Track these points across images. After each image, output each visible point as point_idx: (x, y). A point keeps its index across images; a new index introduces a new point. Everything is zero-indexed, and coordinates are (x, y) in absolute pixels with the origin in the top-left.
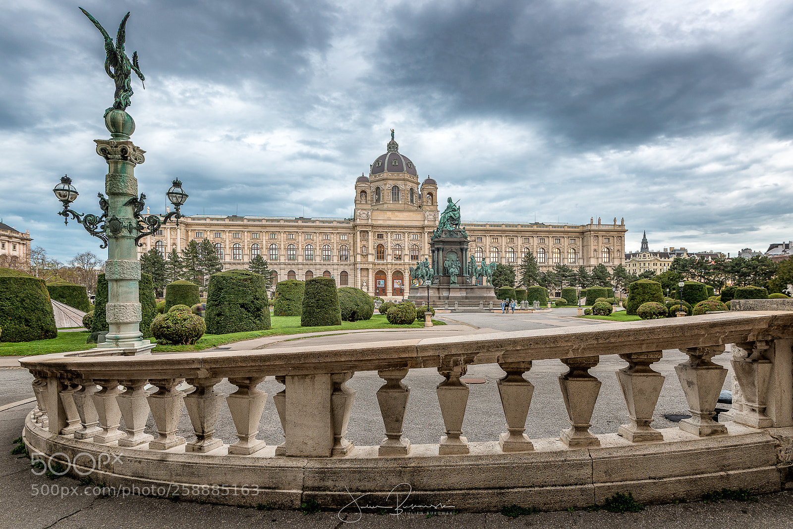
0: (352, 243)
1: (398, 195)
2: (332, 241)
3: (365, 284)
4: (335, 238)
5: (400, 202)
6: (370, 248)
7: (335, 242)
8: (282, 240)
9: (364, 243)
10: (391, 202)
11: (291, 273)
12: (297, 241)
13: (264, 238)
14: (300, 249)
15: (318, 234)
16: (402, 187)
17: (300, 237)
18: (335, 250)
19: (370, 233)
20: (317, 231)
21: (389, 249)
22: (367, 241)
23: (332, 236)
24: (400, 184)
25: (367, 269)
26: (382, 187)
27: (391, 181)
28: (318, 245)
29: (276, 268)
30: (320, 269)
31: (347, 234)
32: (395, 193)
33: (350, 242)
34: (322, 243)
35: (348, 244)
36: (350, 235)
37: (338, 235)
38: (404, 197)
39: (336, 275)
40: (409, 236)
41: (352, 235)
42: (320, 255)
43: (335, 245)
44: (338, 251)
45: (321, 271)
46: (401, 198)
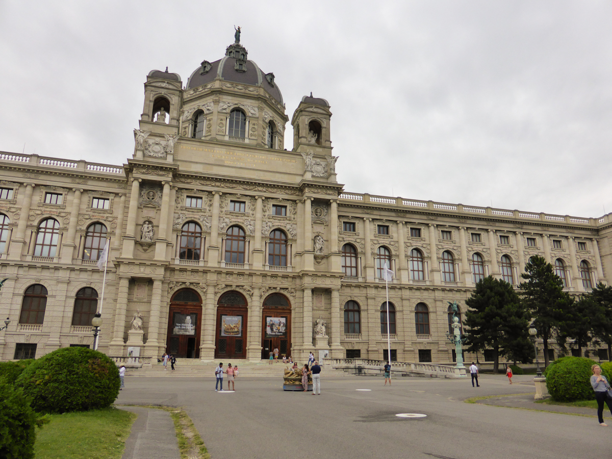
0: (120, 217)
1: (244, 127)
2: (68, 210)
3: (137, 322)
4: (76, 201)
5: (247, 140)
6: (163, 226)
7: (74, 213)
9: (149, 213)
10: (227, 138)
15: (29, 188)
16: (251, 112)
18: (71, 231)
19: (166, 189)
20: (28, 181)
21: (214, 234)
22: (157, 208)
23: (70, 197)
24: (251, 107)
25: (150, 282)
26: (208, 109)
27: (230, 98)
28: (24, 215)
30: (16, 279)
31: (111, 197)
32: (237, 123)
33: (115, 215)
34: (39, 212)
35: (110, 219)
36: (117, 199)
37: (86, 198)
38: (256, 133)
39: (61, 297)
40: (265, 206)
41: (123, 198)
42: (25, 243)
43: (73, 220)
44: (78, 235)
45: (18, 285)
46: (251, 132)
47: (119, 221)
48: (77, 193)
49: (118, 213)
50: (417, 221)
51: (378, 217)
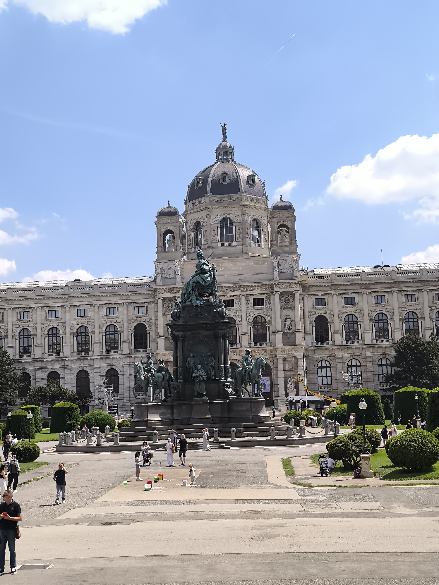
0: (153, 318)
1: (232, 232)
2: (121, 317)
4: (125, 312)
5: (235, 243)
7: (125, 319)
8: (39, 321)
10: (219, 244)
11: (54, 376)
12: (63, 321)
13: (10, 319)
14: (68, 334)
15: (96, 307)
16: (236, 219)
17: (68, 315)
18: (125, 332)
20: (94, 303)
23: (121, 309)
24: (234, 214)
26: (204, 221)
27: (218, 210)
28: (97, 326)
29: (28, 368)
30: (100, 367)
31: (146, 305)
32: (227, 229)
33: (150, 316)
34: (104, 322)
35: (147, 320)
36: (150, 306)
37: (130, 307)
38: (241, 236)
39: (126, 375)
40: (247, 301)
41: (153, 305)
42: (100, 343)
43: (125, 325)
44: (130, 334)
45: (102, 370)
46: (237, 236)
47: (153, 321)
48: (125, 306)
49: (152, 315)
50: (380, 290)
51: (344, 292)
